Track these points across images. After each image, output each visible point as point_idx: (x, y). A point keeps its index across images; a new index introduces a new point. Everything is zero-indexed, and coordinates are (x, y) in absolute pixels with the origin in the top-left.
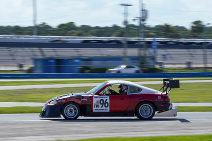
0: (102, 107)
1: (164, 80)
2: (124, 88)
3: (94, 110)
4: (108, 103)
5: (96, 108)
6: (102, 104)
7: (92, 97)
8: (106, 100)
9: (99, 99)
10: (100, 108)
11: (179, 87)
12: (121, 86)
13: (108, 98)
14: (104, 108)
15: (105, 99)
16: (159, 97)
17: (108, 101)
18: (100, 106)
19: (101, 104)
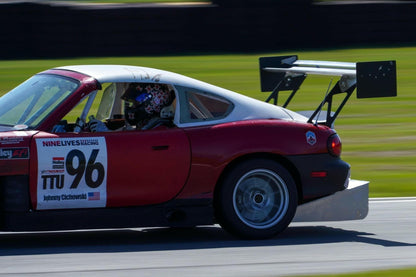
0: (75, 185)
1: (264, 63)
2: (157, 101)
3: (40, 200)
4: (100, 167)
5: (48, 192)
6: (78, 173)
7: (30, 141)
8: (95, 153)
9: (63, 152)
10: (66, 190)
11: (395, 95)
12: (134, 90)
13: (102, 143)
14: (83, 188)
15: (87, 151)
16: (310, 135)
17: (102, 158)
18: (69, 179)
19: (71, 171)
